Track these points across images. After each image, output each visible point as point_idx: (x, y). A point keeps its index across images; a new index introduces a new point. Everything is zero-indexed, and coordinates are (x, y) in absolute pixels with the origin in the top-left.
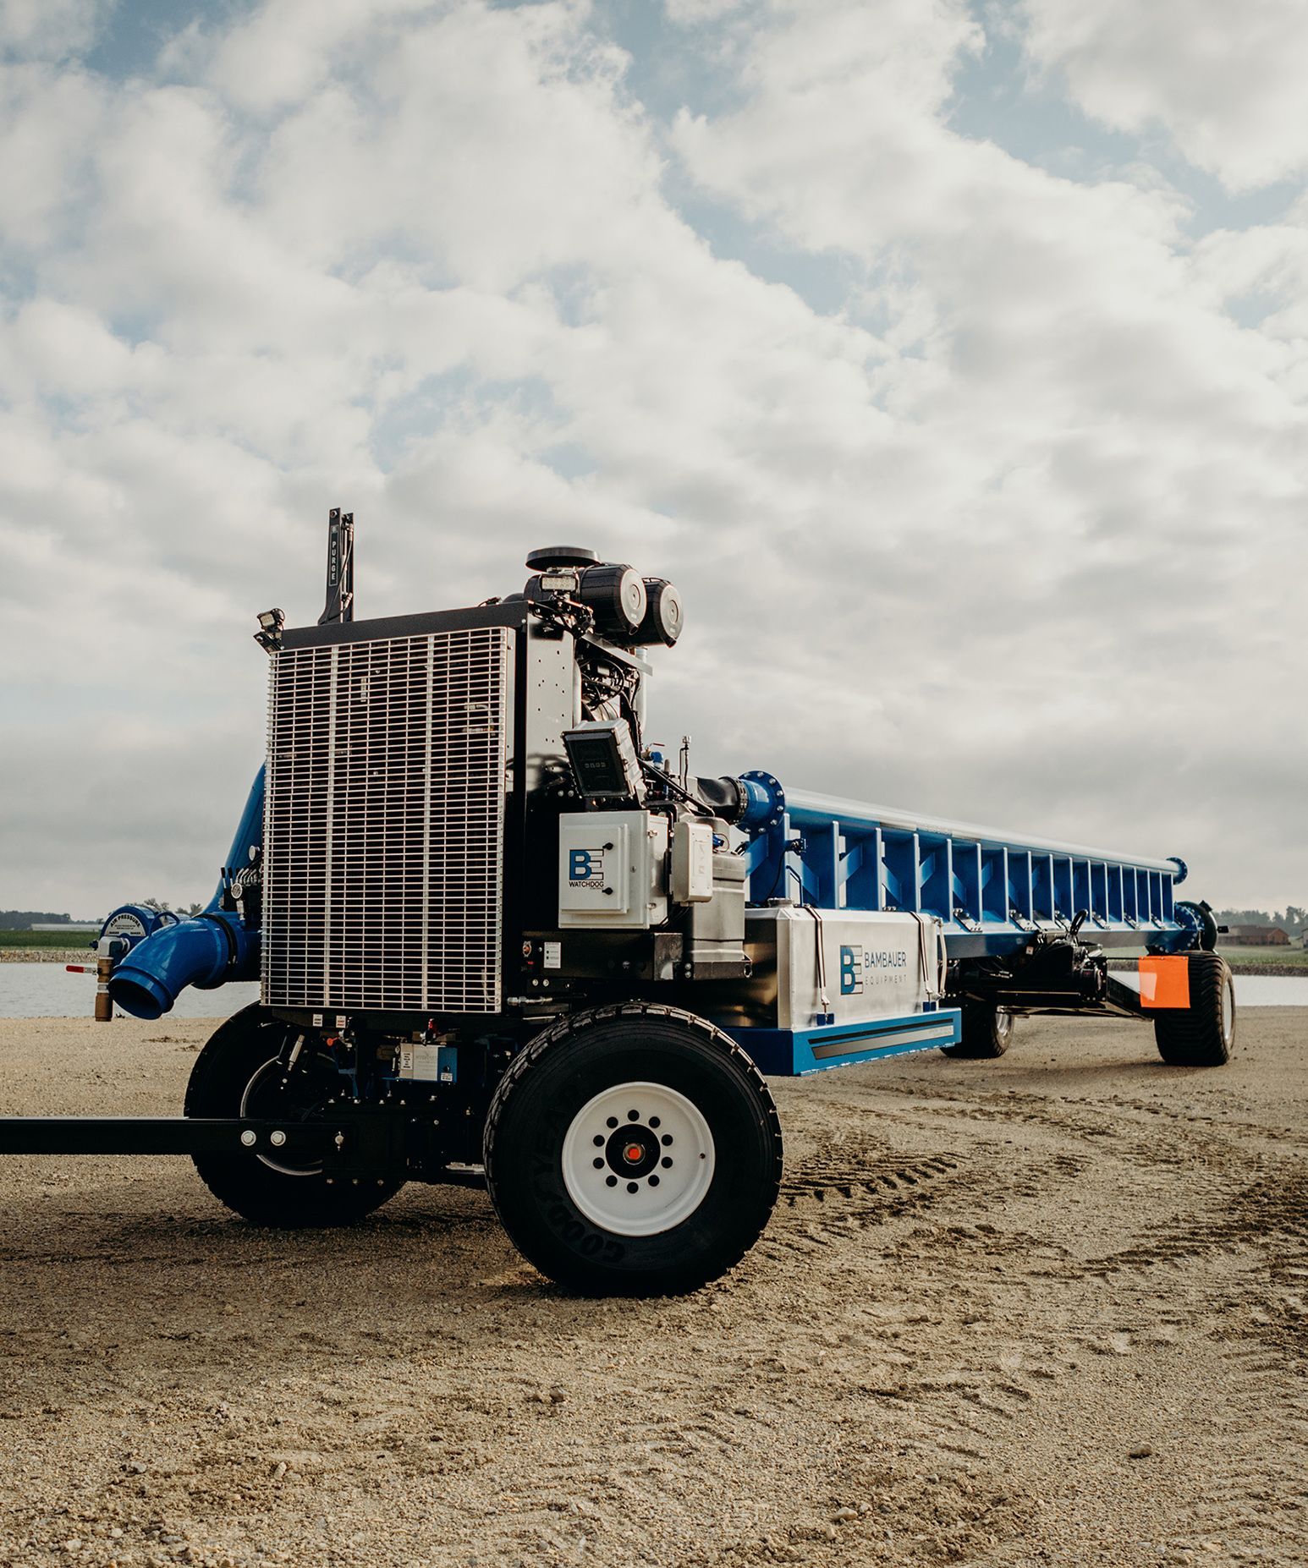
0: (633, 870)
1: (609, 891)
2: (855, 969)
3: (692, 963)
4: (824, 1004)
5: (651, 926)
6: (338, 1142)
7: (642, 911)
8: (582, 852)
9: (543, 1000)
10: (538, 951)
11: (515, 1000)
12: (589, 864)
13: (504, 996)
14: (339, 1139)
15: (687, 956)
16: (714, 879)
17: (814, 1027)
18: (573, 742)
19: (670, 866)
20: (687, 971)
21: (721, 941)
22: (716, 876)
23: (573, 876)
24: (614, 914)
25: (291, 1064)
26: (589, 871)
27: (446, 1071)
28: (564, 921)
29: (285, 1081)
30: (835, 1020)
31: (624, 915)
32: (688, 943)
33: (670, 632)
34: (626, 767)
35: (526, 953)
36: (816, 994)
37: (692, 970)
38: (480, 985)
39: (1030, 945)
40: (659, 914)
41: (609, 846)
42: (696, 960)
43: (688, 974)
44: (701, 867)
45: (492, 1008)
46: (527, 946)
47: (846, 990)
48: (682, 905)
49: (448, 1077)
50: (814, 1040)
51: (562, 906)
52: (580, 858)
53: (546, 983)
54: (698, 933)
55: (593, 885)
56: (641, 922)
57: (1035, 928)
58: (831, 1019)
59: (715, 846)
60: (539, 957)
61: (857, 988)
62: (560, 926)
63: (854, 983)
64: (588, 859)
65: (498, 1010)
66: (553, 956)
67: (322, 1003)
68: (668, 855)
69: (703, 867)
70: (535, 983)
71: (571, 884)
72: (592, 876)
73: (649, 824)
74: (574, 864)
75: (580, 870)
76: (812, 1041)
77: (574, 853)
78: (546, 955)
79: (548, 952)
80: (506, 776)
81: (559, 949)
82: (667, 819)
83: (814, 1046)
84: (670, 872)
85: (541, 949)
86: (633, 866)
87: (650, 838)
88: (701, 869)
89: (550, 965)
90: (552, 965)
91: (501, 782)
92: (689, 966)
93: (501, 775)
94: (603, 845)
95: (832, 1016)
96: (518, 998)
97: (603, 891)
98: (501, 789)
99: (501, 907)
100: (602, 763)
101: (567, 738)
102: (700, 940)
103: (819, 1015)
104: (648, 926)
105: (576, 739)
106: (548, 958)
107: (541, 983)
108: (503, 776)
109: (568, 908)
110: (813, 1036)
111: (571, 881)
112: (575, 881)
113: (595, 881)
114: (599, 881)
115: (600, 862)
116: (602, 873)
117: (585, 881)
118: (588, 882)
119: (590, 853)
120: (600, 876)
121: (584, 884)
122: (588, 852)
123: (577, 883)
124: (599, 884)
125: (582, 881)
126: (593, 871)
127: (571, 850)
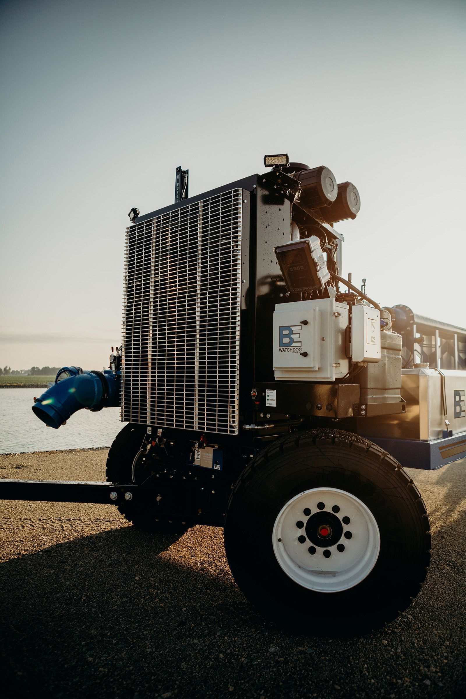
0: (323, 339)
1: (305, 355)
2: (462, 403)
3: (366, 405)
4: (447, 425)
5: (336, 379)
6: (158, 500)
7: (329, 368)
8: (288, 328)
9: (267, 426)
10: (262, 395)
11: (248, 427)
12: (292, 336)
13: (241, 423)
14: (159, 498)
15: (363, 400)
16: (382, 348)
17: (441, 440)
18: (282, 253)
19: (350, 337)
20: (362, 410)
21: (386, 389)
22: (383, 346)
23: (282, 344)
24: (309, 370)
25: (148, 450)
26: (292, 341)
27: (216, 463)
28: (278, 376)
29: (144, 459)
30: (453, 434)
31: (316, 371)
32: (363, 390)
33: (353, 210)
34: (318, 268)
35: (254, 396)
36: (441, 419)
37: (366, 410)
38: (227, 416)
40: (342, 370)
41: (305, 323)
42: (370, 402)
43: (364, 412)
44: (372, 337)
45: (233, 432)
46: (254, 393)
47: (457, 415)
48: (359, 364)
49: (217, 467)
50: (441, 447)
51: (275, 365)
52: (286, 332)
53: (268, 416)
54: (371, 384)
55: (294, 350)
56: (329, 376)
58: (450, 434)
59: (382, 327)
60: (263, 399)
61: (463, 414)
62: (276, 379)
63: (461, 411)
64: (291, 332)
65: (236, 433)
66: (271, 398)
67: (146, 422)
68: (348, 330)
69: (374, 338)
70: (262, 415)
71: (280, 350)
72: (294, 344)
73: (334, 307)
74: (282, 336)
75: (286, 340)
76: (441, 448)
77: (282, 328)
78: (267, 398)
79: (268, 396)
80: (242, 282)
81: (275, 394)
82: (348, 306)
83: (442, 451)
84: (350, 341)
85: (264, 394)
86: (323, 337)
87: (336, 317)
88: (373, 339)
89: (270, 404)
90: (271, 404)
91: (239, 285)
92: (364, 407)
93: (239, 281)
94: (301, 322)
95: (451, 432)
96: (250, 426)
97: (301, 354)
98: (239, 290)
99: (239, 366)
100: (301, 267)
101: (277, 250)
102: (372, 389)
103: (444, 432)
104: (334, 380)
105: (283, 251)
106: (268, 400)
107: (265, 416)
108: (240, 282)
109: (279, 367)
110: (441, 446)
111: (280, 348)
112: (283, 348)
113: (296, 348)
114: (299, 348)
115: (299, 334)
116: (301, 342)
117: (289, 348)
118: (291, 348)
119: (293, 328)
120: (299, 344)
121: (289, 350)
122: (291, 327)
123: (285, 349)
124: (299, 350)
125: (287, 348)
126: (294, 341)
127: (280, 327)
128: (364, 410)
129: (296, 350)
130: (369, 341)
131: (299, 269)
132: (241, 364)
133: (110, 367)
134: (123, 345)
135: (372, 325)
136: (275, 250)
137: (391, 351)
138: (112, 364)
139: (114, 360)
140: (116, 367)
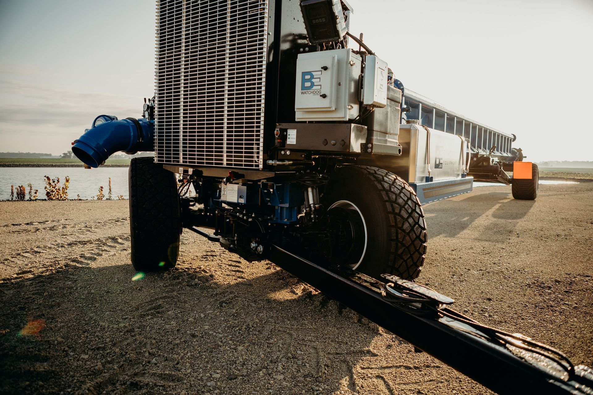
0: (339, 84)
1: (324, 96)
4: (429, 172)
5: (349, 119)
7: (343, 110)
8: (309, 73)
9: (287, 163)
10: (284, 134)
11: (270, 162)
12: (313, 80)
13: (265, 161)
15: (369, 140)
16: (388, 98)
17: (424, 183)
18: (306, 6)
19: (362, 85)
20: (368, 148)
21: (387, 133)
22: (390, 97)
23: (303, 88)
24: (326, 110)
26: (313, 85)
27: (241, 197)
28: (299, 116)
30: (434, 180)
31: (332, 111)
32: (370, 131)
34: (338, 21)
35: (277, 135)
36: (425, 167)
37: (372, 148)
38: (252, 153)
39: (475, 157)
40: (354, 112)
41: (325, 68)
42: (374, 143)
43: (370, 150)
45: (257, 166)
46: (277, 131)
47: (437, 166)
48: (368, 107)
49: (242, 201)
51: (297, 106)
52: (307, 77)
53: (288, 153)
54: (376, 127)
55: (314, 93)
56: (343, 117)
57: (478, 152)
60: (284, 137)
61: (441, 166)
62: (296, 120)
63: (440, 163)
64: (312, 77)
65: (261, 167)
66: (292, 137)
67: (178, 162)
68: (361, 78)
70: (282, 152)
71: (302, 93)
72: (314, 88)
73: (350, 57)
74: (304, 81)
75: (308, 84)
76: (424, 190)
77: (304, 74)
78: (288, 136)
79: (289, 135)
80: (268, 34)
81: (296, 133)
82: (361, 58)
83: (425, 191)
84: (362, 88)
85: (285, 133)
86: (339, 82)
87: (351, 65)
88: (381, 86)
89: (290, 142)
90: (292, 142)
91: (265, 37)
92: (370, 145)
93: (265, 33)
94: (322, 68)
95: (432, 178)
96: (273, 161)
97: (321, 96)
98: (265, 41)
99: (264, 109)
100: (323, 19)
101: (302, 4)
102: (377, 131)
103: (426, 177)
104: (348, 120)
105: (307, 4)
106: (289, 138)
107: (285, 153)
108: (267, 34)
109: (300, 108)
110: (424, 187)
111: (302, 91)
112: (305, 91)
113: (316, 90)
114: (319, 90)
115: (320, 78)
116: (321, 85)
117: (310, 91)
118: (312, 91)
119: (314, 73)
120: (319, 87)
121: (310, 92)
122: (312, 73)
123: (306, 92)
124: (319, 92)
125: (308, 91)
126: (315, 85)
127: (302, 73)
128: (370, 148)
129: (316, 92)
130: (378, 88)
131: (321, 21)
132: (266, 107)
133: (144, 116)
134: (156, 94)
135: (382, 74)
136: (300, 3)
137: (393, 103)
138: (146, 112)
139: (148, 108)
140: (149, 115)
